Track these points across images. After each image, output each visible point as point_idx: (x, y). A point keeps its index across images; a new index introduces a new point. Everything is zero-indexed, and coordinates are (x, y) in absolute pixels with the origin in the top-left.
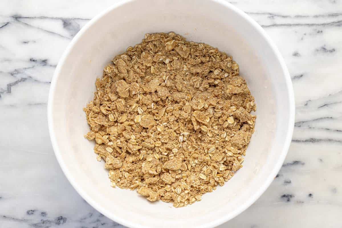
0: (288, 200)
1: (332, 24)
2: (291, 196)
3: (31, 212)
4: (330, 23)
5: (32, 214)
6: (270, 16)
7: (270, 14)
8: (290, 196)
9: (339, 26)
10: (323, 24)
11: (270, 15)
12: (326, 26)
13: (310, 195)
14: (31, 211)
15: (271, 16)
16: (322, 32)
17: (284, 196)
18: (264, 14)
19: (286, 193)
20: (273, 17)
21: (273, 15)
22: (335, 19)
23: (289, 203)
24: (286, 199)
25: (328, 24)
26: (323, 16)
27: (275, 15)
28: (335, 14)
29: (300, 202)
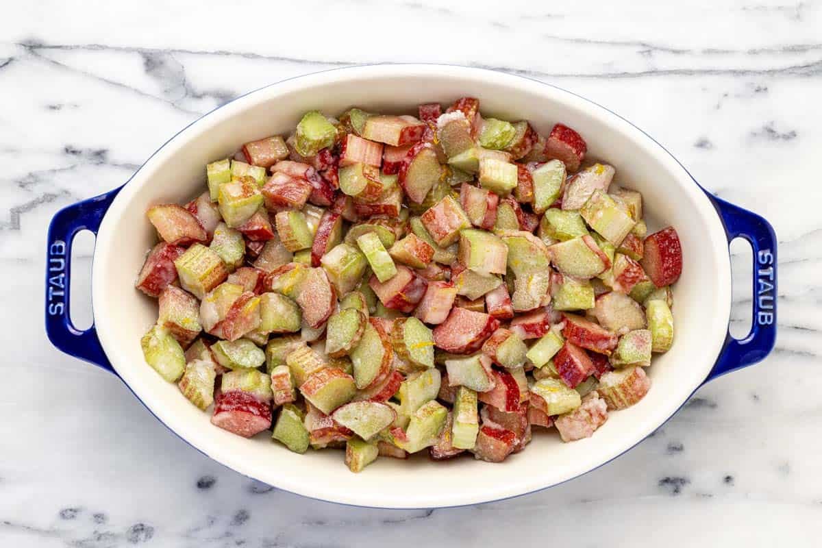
0: (676, 491)
1: (792, 71)
2: (683, 481)
3: (69, 513)
4: (785, 70)
5: (73, 516)
6: (641, 49)
7: (644, 45)
8: (681, 480)
9: (808, 75)
10: (770, 71)
11: (642, 47)
12: (776, 76)
13: (728, 479)
14: (71, 510)
15: (647, 49)
16: (766, 89)
17: (667, 481)
18: (627, 44)
19: (671, 474)
20: (649, 51)
21: (651, 47)
22: (799, 60)
23: (678, 497)
24: (670, 487)
25: (782, 71)
26: (770, 51)
27: (656, 48)
28: (799, 46)
29: (704, 496)
